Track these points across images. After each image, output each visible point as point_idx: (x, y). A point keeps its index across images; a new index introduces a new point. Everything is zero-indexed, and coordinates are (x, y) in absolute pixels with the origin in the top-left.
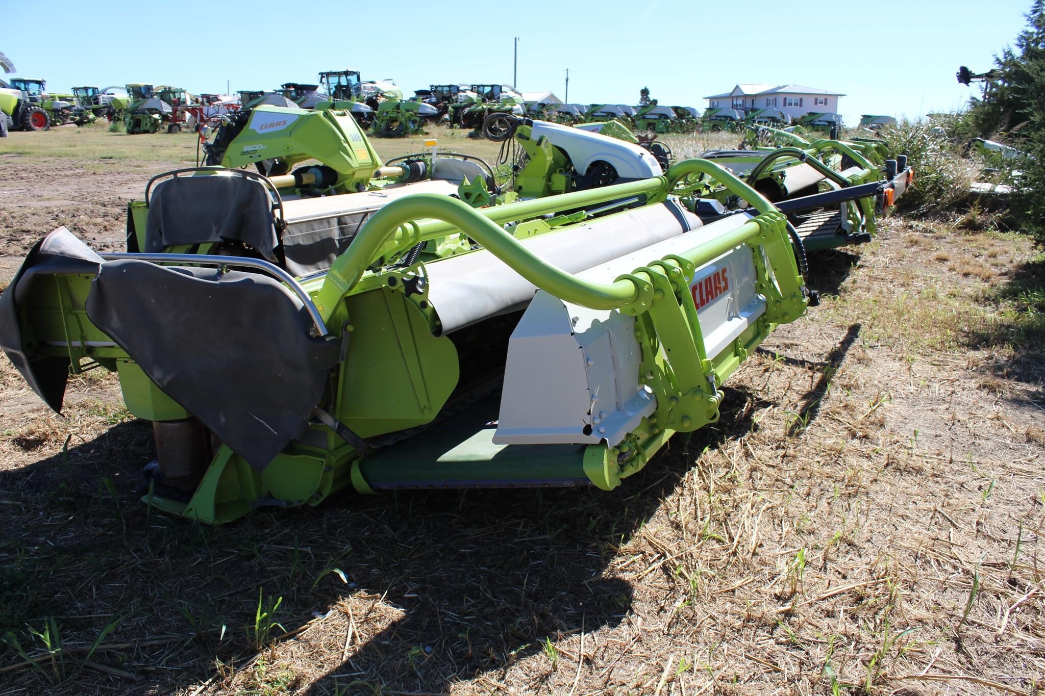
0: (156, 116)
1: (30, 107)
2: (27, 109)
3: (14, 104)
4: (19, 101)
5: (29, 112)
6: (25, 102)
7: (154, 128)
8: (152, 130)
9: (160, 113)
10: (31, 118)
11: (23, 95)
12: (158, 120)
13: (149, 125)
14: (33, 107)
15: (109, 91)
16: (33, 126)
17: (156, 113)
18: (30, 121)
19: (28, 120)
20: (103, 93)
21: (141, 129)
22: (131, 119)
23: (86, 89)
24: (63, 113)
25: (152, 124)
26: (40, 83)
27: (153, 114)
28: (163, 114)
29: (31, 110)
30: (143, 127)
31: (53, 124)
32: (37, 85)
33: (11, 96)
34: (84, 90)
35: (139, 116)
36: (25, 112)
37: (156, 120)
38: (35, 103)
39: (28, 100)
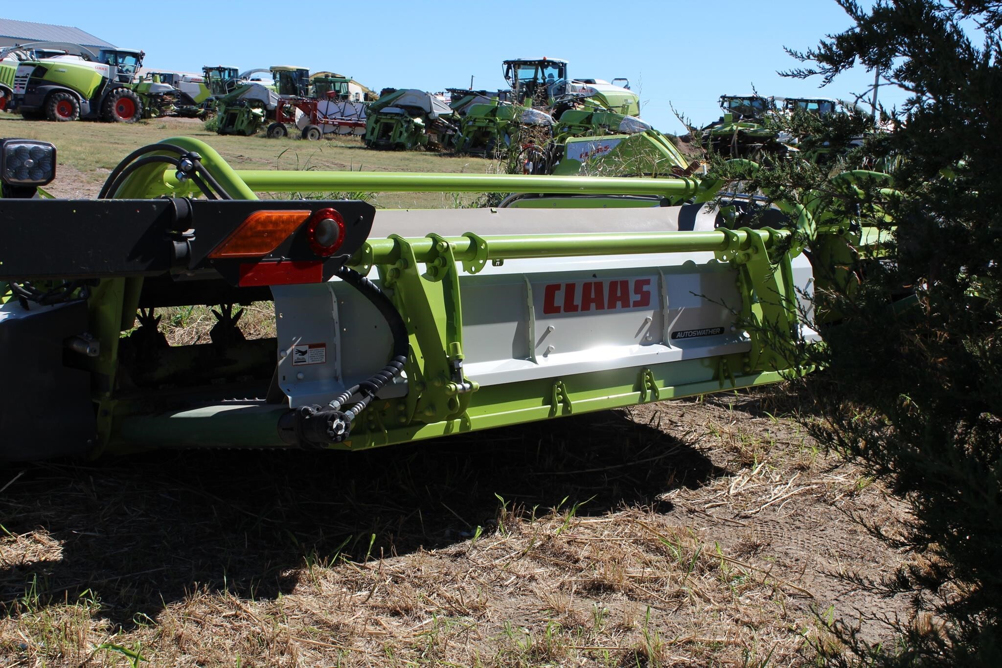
0: (258, 111)
1: (117, 88)
2: (112, 91)
3: (97, 82)
4: (104, 79)
5: (113, 96)
6: (111, 80)
7: (252, 127)
8: (248, 131)
9: (264, 106)
10: (115, 104)
11: (112, 72)
12: (259, 117)
13: (246, 123)
14: (120, 90)
15: (253, 76)
16: (116, 115)
17: (258, 107)
18: (114, 108)
19: (110, 106)
20: (245, 78)
21: (235, 129)
22: (225, 113)
23: (221, 70)
24: (163, 100)
25: (250, 123)
26: (138, 57)
27: (254, 107)
28: (269, 108)
29: (117, 93)
30: (238, 126)
31: (146, 116)
32: (134, 59)
33: (93, 72)
34: (217, 72)
35: (236, 109)
36: (109, 94)
37: (256, 116)
38: (125, 84)
39: (117, 79)
